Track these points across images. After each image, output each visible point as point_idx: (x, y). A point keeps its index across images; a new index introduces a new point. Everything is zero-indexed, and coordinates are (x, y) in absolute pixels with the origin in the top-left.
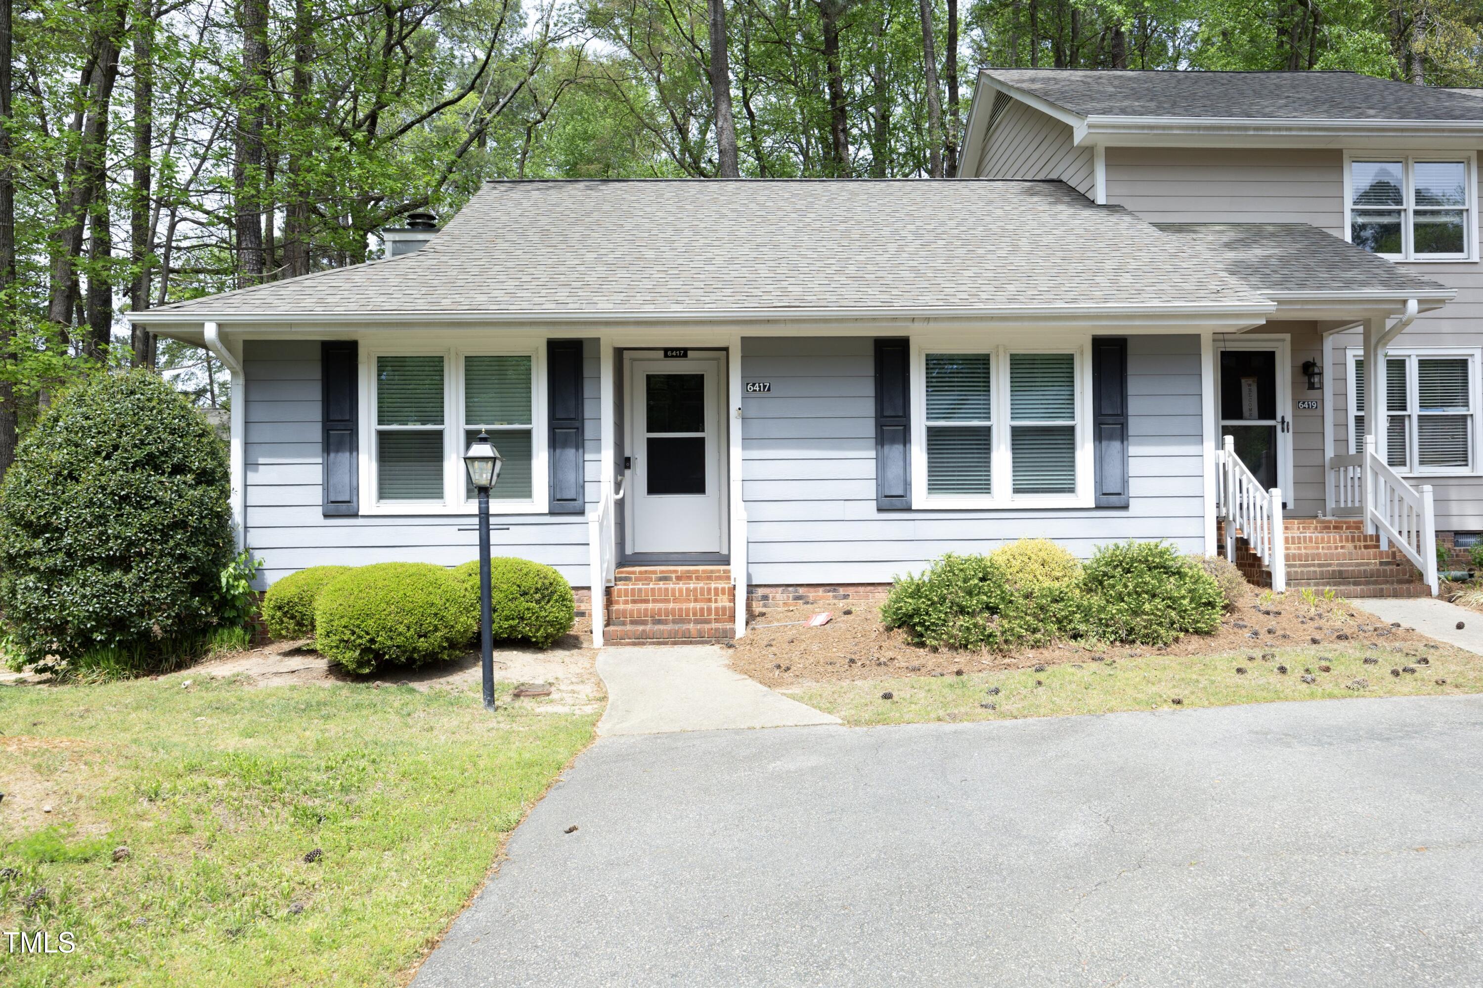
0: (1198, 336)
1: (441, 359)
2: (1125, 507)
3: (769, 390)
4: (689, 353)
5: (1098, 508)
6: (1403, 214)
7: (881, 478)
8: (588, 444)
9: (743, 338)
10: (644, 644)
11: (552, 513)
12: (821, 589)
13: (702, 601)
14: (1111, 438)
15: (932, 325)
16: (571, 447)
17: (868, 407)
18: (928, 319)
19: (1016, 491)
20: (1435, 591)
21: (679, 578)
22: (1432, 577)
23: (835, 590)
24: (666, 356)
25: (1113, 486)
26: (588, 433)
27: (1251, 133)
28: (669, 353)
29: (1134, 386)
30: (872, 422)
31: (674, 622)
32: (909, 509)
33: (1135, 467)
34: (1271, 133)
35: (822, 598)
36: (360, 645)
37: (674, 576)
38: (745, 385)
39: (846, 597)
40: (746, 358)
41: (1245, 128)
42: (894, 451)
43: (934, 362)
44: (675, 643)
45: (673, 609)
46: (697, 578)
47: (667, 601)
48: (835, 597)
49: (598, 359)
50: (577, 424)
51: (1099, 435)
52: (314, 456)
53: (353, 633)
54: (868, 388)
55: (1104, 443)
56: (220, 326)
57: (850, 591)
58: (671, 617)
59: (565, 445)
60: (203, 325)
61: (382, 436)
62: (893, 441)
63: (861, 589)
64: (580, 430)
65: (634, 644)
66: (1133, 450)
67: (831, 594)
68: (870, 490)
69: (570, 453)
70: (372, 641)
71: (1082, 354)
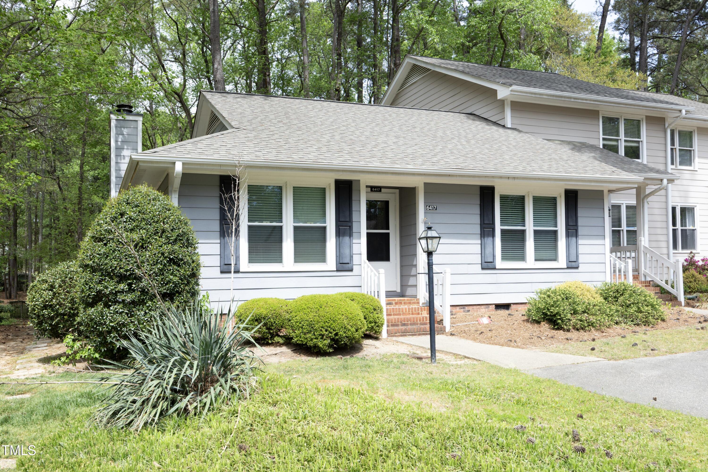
0: (603, 191)
1: (280, 188)
2: (577, 268)
3: (436, 209)
4: (382, 189)
5: (568, 268)
6: (619, 141)
7: (482, 254)
8: (354, 234)
9: (425, 183)
10: (405, 335)
11: (337, 271)
12: (458, 308)
13: (415, 314)
14: (572, 236)
15: (516, 181)
16: (347, 236)
17: (477, 219)
18: (514, 178)
19: (536, 260)
20: (683, 304)
21: (396, 303)
22: (682, 298)
23: (464, 308)
24: (372, 191)
25: (573, 258)
26: (355, 229)
27: (573, 100)
28: (373, 189)
29: (581, 212)
30: (479, 226)
31: (411, 324)
32: (495, 269)
33: (581, 249)
34: (580, 101)
35: (459, 312)
36: (330, 337)
37: (394, 302)
38: (426, 206)
39: (469, 311)
40: (426, 193)
41: (570, 98)
42: (489, 240)
43: (503, 198)
44: (419, 335)
45: (411, 318)
46: (405, 303)
47: (400, 314)
48: (464, 311)
49: (360, 191)
50: (349, 224)
51: (568, 235)
52: (215, 239)
53: (326, 331)
54: (477, 210)
55: (570, 238)
56: (183, 164)
57: (471, 308)
58: (409, 322)
59: (344, 235)
60: (174, 163)
61: (250, 228)
62: (488, 236)
63: (475, 307)
64: (351, 227)
65: (401, 336)
66: (580, 242)
67: (462, 310)
68: (478, 259)
69: (347, 239)
70: (336, 334)
71: (560, 196)
